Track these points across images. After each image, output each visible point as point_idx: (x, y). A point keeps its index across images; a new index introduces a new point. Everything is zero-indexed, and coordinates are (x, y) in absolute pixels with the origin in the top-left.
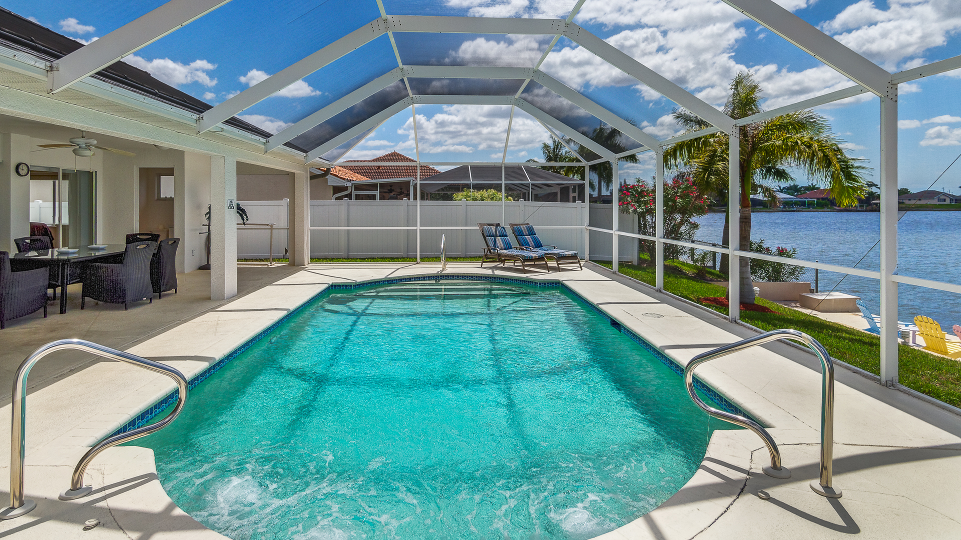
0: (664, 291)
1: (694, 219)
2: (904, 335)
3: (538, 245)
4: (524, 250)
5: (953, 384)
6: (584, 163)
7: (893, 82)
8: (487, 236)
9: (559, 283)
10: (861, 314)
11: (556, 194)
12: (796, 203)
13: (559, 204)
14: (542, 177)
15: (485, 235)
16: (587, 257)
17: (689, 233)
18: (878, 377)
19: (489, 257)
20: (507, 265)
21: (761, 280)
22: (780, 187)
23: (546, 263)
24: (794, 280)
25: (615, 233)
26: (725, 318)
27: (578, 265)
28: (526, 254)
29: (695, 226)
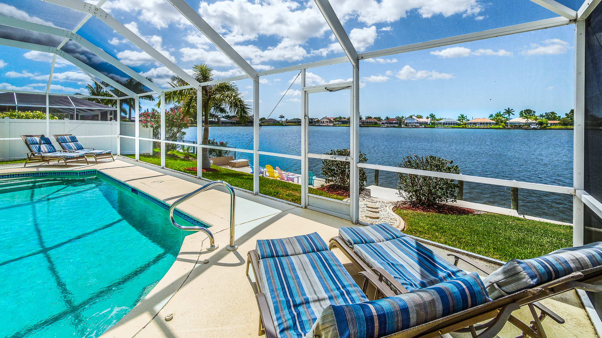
0: (166, 168)
1: (183, 130)
2: (262, 173)
3: (80, 148)
4: (67, 152)
5: (275, 188)
6: (116, 97)
7: (258, 75)
8: (31, 144)
9: (96, 171)
10: (250, 167)
11: (98, 115)
12: (229, 123)
13: (100, 122)
14: (86, 105)
15: (28, 143)
16: (119, 153)
17: (181, 137)
18: (253, 192)
19: (32, 159)
20: (51, 163)
21: (214, 157)
22: (222, 116)
23: (86, 159)
24: (227, 156)
25: (137, 138)
26: (196, 177)
27: (111, 158)
28: (68, 154)
29: (184, 133)
